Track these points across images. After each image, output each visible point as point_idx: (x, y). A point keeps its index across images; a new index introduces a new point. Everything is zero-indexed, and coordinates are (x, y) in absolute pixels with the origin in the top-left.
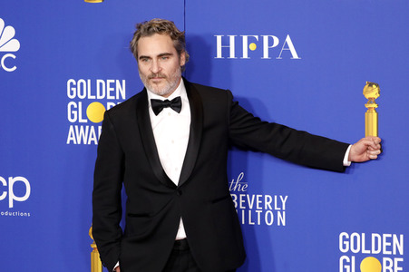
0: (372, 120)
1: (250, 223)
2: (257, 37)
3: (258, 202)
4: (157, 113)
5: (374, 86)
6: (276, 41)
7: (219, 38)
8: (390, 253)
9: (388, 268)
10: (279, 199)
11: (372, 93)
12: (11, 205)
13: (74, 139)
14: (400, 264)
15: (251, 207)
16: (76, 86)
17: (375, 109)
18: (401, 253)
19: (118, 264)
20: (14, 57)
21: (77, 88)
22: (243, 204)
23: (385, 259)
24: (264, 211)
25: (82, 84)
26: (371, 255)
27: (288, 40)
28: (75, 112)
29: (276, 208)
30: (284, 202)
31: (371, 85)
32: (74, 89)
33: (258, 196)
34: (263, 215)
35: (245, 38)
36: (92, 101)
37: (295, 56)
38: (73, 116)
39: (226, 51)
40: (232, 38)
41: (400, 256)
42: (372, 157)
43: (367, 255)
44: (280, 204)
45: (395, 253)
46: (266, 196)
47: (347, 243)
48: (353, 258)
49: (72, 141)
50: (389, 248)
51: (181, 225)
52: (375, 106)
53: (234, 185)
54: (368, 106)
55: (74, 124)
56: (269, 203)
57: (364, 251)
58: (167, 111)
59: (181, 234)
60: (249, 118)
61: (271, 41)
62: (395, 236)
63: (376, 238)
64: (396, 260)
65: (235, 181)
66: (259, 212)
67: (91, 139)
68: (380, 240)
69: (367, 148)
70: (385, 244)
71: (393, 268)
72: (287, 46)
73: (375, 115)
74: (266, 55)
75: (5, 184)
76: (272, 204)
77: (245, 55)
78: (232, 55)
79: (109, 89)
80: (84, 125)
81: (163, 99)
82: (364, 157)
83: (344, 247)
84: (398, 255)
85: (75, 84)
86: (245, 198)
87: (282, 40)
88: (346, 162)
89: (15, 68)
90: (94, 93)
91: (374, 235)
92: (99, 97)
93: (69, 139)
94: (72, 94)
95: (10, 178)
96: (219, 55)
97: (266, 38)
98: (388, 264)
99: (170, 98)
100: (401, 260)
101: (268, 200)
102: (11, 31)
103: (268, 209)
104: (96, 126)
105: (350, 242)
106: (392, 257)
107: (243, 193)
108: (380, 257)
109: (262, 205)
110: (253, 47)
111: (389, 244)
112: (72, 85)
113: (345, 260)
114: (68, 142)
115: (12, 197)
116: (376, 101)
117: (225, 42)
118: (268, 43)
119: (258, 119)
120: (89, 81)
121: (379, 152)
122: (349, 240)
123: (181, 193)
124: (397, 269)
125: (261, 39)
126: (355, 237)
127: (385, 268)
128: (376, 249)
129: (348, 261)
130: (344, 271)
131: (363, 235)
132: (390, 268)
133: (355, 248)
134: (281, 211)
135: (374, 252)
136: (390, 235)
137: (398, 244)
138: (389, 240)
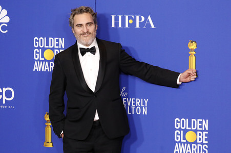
0: (192, 60)
1: (128, 113)
2: (133, 16)
3: (133, 102)
4: (83, 55)
5: (194, 43)
6: (143, 19)
7: (113, 17)
8: (201, 129)
10: (143, 101)
11: (193, 46)
12: (4, 102)
13: (37, 68)
14: (206, 135)
15: (129, 105)
16: (38, 41)
17: (194, 55)
18: (207, 129)
19: (62, 132)
20: (7, 25)
21: (39, 42)
22: (125, 103)
23: (198, 133)
24: (136, 107)
25: (41, 40)
26: (191, 130)
27: (149, 18)
28: (38, 55)
29: (142, 106)
30: (146, 102)
31: (192, 42)
32: (37, 42)
33: (133, 99)
34: (135, 109)
35: (127, 17)
36: (47, 49)
37: (153, 26)
38: (37, 56)
39: (117, 24)
40: (120, 17)
41: (206, 131)
42: (192, 79)
43: (189, 130)
44: (144, 103)
45: (203, 129)
46: (137, 99)
47: (179, 124)
48: (182, 131)
49: (36, 70)
50: (201, 127)
51: (97, 113)
52: (194, 53)
54: (190, 53)
55: (37, 61)
56: (138, 103)
57: (187, 128)
58: (88, 54)
59: (97, 118)
60: (129, 58)
61: (140, 19)
62: (204, 120)
63: (194, 121)
64: (204, 133)
65: (121, 91)
66: (133, 107)
67: (46, 68)
68: (196, 122)
69: (189, 75)
70: (199, 124)
71: (202, 137)
73: (194, 57)
74: (138, 26)
76: (140, 103)
77: (127, 26)
78: (120, 26)
79: (56, 43)
80: (43, 61)
81: (86, 47)
82: (188, 80)
83: (177, 126)
84: (205, 130)
86: (126, 100)
87: (146, 18)
88: (178, 82)
89: (7, 31)
90: (48, 44)
92: (50, 47)
93: (35, 68)
94: (36, 45)
95: (4, 88)
96: (113, 26)
97: (138, 17)
98: (200, 135)
99: (90, 47)
100: (207, 133)
101: (138, 101)
102: (5, 12)
103: (138, 106)
104: (49, 62)
105: (180, 123)
106: (202, 131)
107: (125, 97)
108: (196, 131)
109: (135, 104)
110: (131, 21)
111: (201, 125)
112: (36, 40)
113: (177, 133)
114: (34, 70)
115: (5, 98)
116: (195, 50)
117: (117, 19)
118: (138, 20)
119: (134, 59)
120: (45, 38)
121: (195, 77)
122: (180, 122)
123: (96, 96)
124: (204, 137)
125: (135, 18)
126: (183, 121)
127: (198, 137)
128: (194, 127)
129: (179, 133)
130: (177, 138)
131: (187, 119)
132: (201, 137)
133: (183, 126)
134: (145, 107)
135: (193, 128)
136: (201, 120)
137: (206, 124)
138: (201, 122)
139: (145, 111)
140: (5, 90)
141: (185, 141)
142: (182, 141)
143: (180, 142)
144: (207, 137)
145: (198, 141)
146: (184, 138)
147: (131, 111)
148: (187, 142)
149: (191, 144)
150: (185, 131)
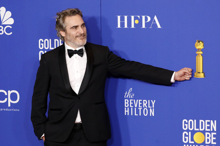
0: (200, 60)
1: (135, 115)
2: (139, 17)
3: (140, 103)
6: (149, 19)
7: (119, 17)
8: (209, 130)
9: (208, 138)
10: (151, 102)
11: (200, 46)
12: (9, 105)
14: (214, 136)
15: (136, 106)
16: (43, 43)
18: (215, 130)
19: (44, 135)
20: (11, 27)
22: (132, 105)
23: (206, 134)
24: (143, 108)
25: (46, 41)
26: (199, 131)
27: (155, 18)
29: (149, 107)
30: (153, 104)
31: (199, 42)
32: (42, 44)
33: (140, 100)
34: (142, 110)
35: (133, 17)
37: (159, 26)
40: (126, 17)
41: (215, 132)
42: (187, 79)
43: (197, 131)
44: (151, 105)
45: (212, 130)
46: (144, 101)
47: (186, 125)
48: (190, 133)
50: (209, 128)
52: (202, 53)
53: (127, 95)
54: (197, 53)
56: (145, 104)
57: (195, 129)
59: (78, 120)
60: (119, 59)
62: (212, 121)
63: (202, 122)
64: (213, 134)
65: (128, 93)
66: (140, 109)
68: (204, 123)
69: (185, 74)
70: (207, 125)
71: (211, 138)
72: (155, 21)
73: (201, 57)
74: (144, 26)
75: (6, 94)
76: (147, 105)
77: (133, 26)
78: (126, 26)
79: (61, 44)
83: (185, 127)
84: (213, 131)
85: (43, 41)
86: (133, 102)
87: (152, 18)
88: (172, 80)
89: (11, 33)
90: (53, 46)
91: (201, 121)
94: (41, 46)
95: (9, 91)
96: (119, 26)
97: (144, 17)
98: (208, 136)
100: (215, 134)
101: (145, 103)
102: (9, 14)
103: (145, 107)
105: (188, 124)
106: (210, 132)
107: (131, 99)
108: (204, 132)
109: (142, 105)
110: (137, 22)
111: (209, 125)
112: (41, 42)
113: (185, 134)
115: (10, 101)
116: (202, 50)
117: (122, 19)
118: (145, 20)
120: (50, 40)
121: (191, 76)
122: (188, 123)
124: (213, 138)
125: (141, 18)
126: (191, 122)
127: (207, 138)
128: (202, 128)
129: (187, 134)
130: (185, 140)
131: (195, 120)
132: (209, 138)
133: (191, 128)
134: (152, 109)
135: (201, 130)
136: (209, 121)
137: (214, 125)
138: (209, 123)
139: (152, 113)
140: (10, 92)
141: (193, 142)
142: (190, 142)
143: (188, 143)
144: (215, 138)
145: (206, 143)
146: (192, 140)
147: (138, 112)
148: (195, 144)
149: (199, 145)
150: (193, 132)
